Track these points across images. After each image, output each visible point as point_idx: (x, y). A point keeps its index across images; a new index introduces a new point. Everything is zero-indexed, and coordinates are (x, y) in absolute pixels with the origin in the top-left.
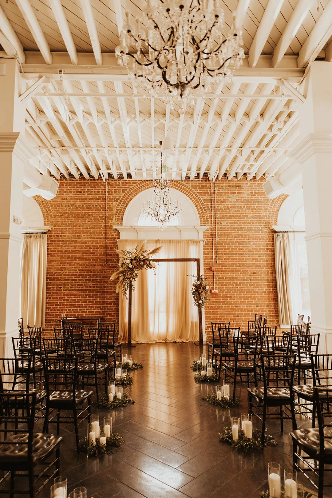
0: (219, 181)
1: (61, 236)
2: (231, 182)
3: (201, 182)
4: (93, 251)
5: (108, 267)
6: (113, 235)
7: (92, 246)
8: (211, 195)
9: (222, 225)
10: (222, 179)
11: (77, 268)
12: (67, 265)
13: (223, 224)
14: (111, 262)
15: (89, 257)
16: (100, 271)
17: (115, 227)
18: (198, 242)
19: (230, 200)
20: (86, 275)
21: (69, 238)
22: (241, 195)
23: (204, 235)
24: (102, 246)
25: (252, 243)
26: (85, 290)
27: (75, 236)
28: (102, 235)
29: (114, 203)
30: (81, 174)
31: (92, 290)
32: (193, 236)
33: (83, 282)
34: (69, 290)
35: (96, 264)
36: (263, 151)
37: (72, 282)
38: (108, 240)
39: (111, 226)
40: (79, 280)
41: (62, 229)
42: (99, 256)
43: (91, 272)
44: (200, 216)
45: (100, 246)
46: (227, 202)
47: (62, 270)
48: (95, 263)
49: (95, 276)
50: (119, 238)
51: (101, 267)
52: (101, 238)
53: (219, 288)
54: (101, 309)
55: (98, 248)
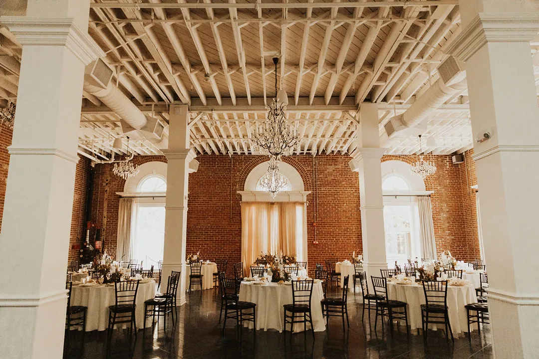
0: (319, 155)
1: (197, 199)
2: (328, 157)
3: (305, 157)
4: (221, 210)
5: (233, 223)
6: (237, 198)
7: (221, 206)
8: (313, 167)
9: (321, 191)
10: (321, 154)
11: (209, 223)
12: (201, 221)
13: (322, 189)
14: (235, 219)
15: (218, 215)
16: (226, 226)
17: (238, 192)
18: (302, 204)
19: (328, 171)
20: (216, 229)
21: (203, 201)
22: (337, 167)
23: (307, 198)
24: (228, 206)
25: (345, 204)
26: (215, 240)
27: (207, 198)
28: (228, 198)
29: (238, 173)
30: (213, 151)
32: (299, 199)
33: (214, 235)
34: (202, 241)
35: (224, 220)
37: (205, 235)
38: (233, 202)
39: (236, 191)
40: (211, 233)
41: (198, 193)
42: (226, 214)
43: (220, 227)
44: (305, 183)
46: (326, 172)
47: (197, 225)
48: (222, 220)
49: (223, 230)
50: (241, 200)
51: (227, 223)
52: (227, 200)
53: (319, 240)
54: (227, 256)
55: (225, 208)
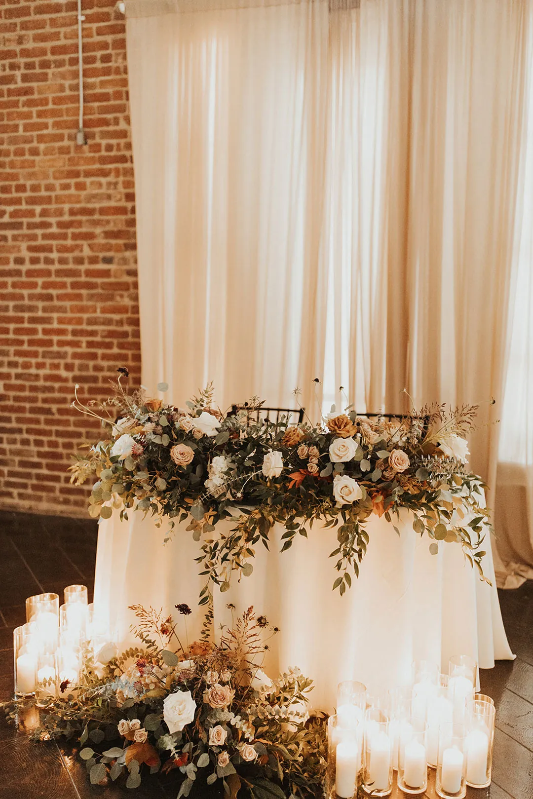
4: (25, 78)
5: (92, 160)
7: (25, 53)
14: (104, 135)
15: (9, 114)
16: (57, 183)
24: (63, 50)
31: (30, 273)
35: (42, 146)
38: (89, 19)
42: (51, 106)
43: (21, 188)
45: (54, 51)
48: (35, 144)
49: (38, 209)
51: (61, 163)
55: (45, 65)
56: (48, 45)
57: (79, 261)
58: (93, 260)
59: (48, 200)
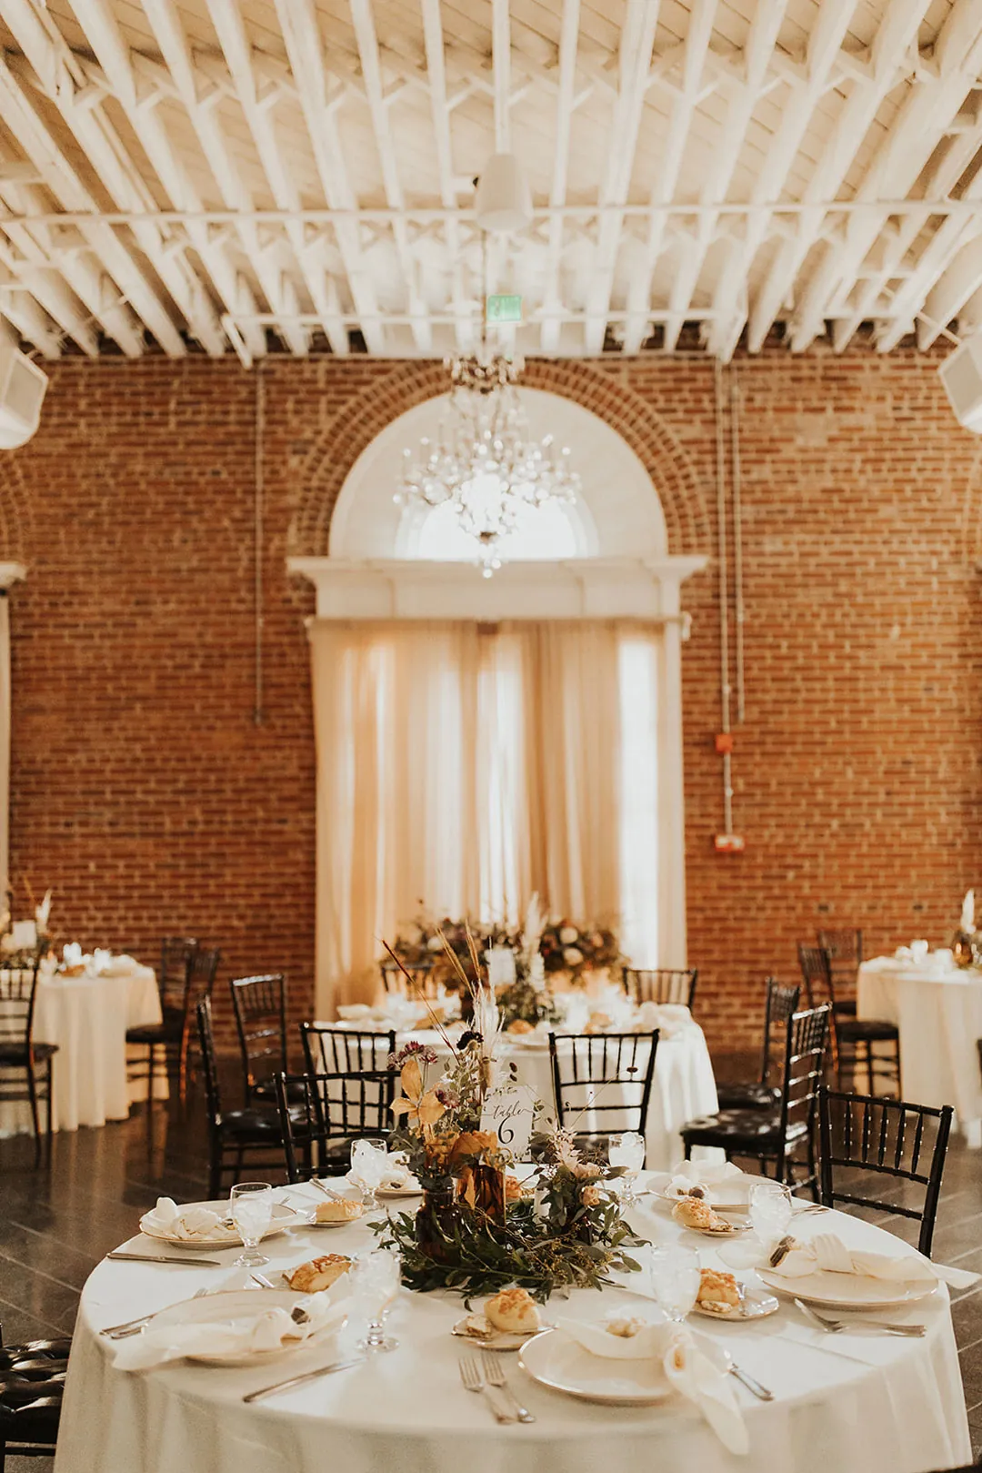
0: (752, 356)
1: (69, 604)
2: (804, 363)
3: (669, 363)
4: (203, 666)
5: (268, 737)
6: (289, 601)
7: (204, 646)
8: (714, 422)
9: (761, 554)
10: (766, 345)
11: (137, 739)
12: (92, 729)
13: (768, 548)
14: (280, 716)
15: (186, 695)
16: (233, 755)
17: (295, 565)
18: (655, 628)
19: (800, 441)
20: (174, 770)
21: (103, 614)
22: (849, 420)
23: (684, 597)
24: (241, 645)
25: (897, 630)
26: (174, 834)
27: (125, 602)
28: (241, 601)
29: (294, 462)
30: (149, 337)
31: (203, 834)
32: (644, 607)
33: (164, 803)
34: (102, 836)
35: (218, 724)
36: (944, 217)
37: (116, 803)
38: (267, 623)
39: (280, 560)
40: (147, 792)
41: (72, 574)
42: (228, 690)
43: (197, 759)
44: (668, 515)
45: (231, 646)
46: (788, 451)
47: (73, 751)
48: (211, 722)
49: (213, 777)
50: (313, 611)
51: (238, 739)
52: (237, 613)
53: (749, 826)
54: (241, 917)
55: (224, 656)
56: (228, 641)
57: (254, 822)
58: (267, 821)
59: (223, 770)
